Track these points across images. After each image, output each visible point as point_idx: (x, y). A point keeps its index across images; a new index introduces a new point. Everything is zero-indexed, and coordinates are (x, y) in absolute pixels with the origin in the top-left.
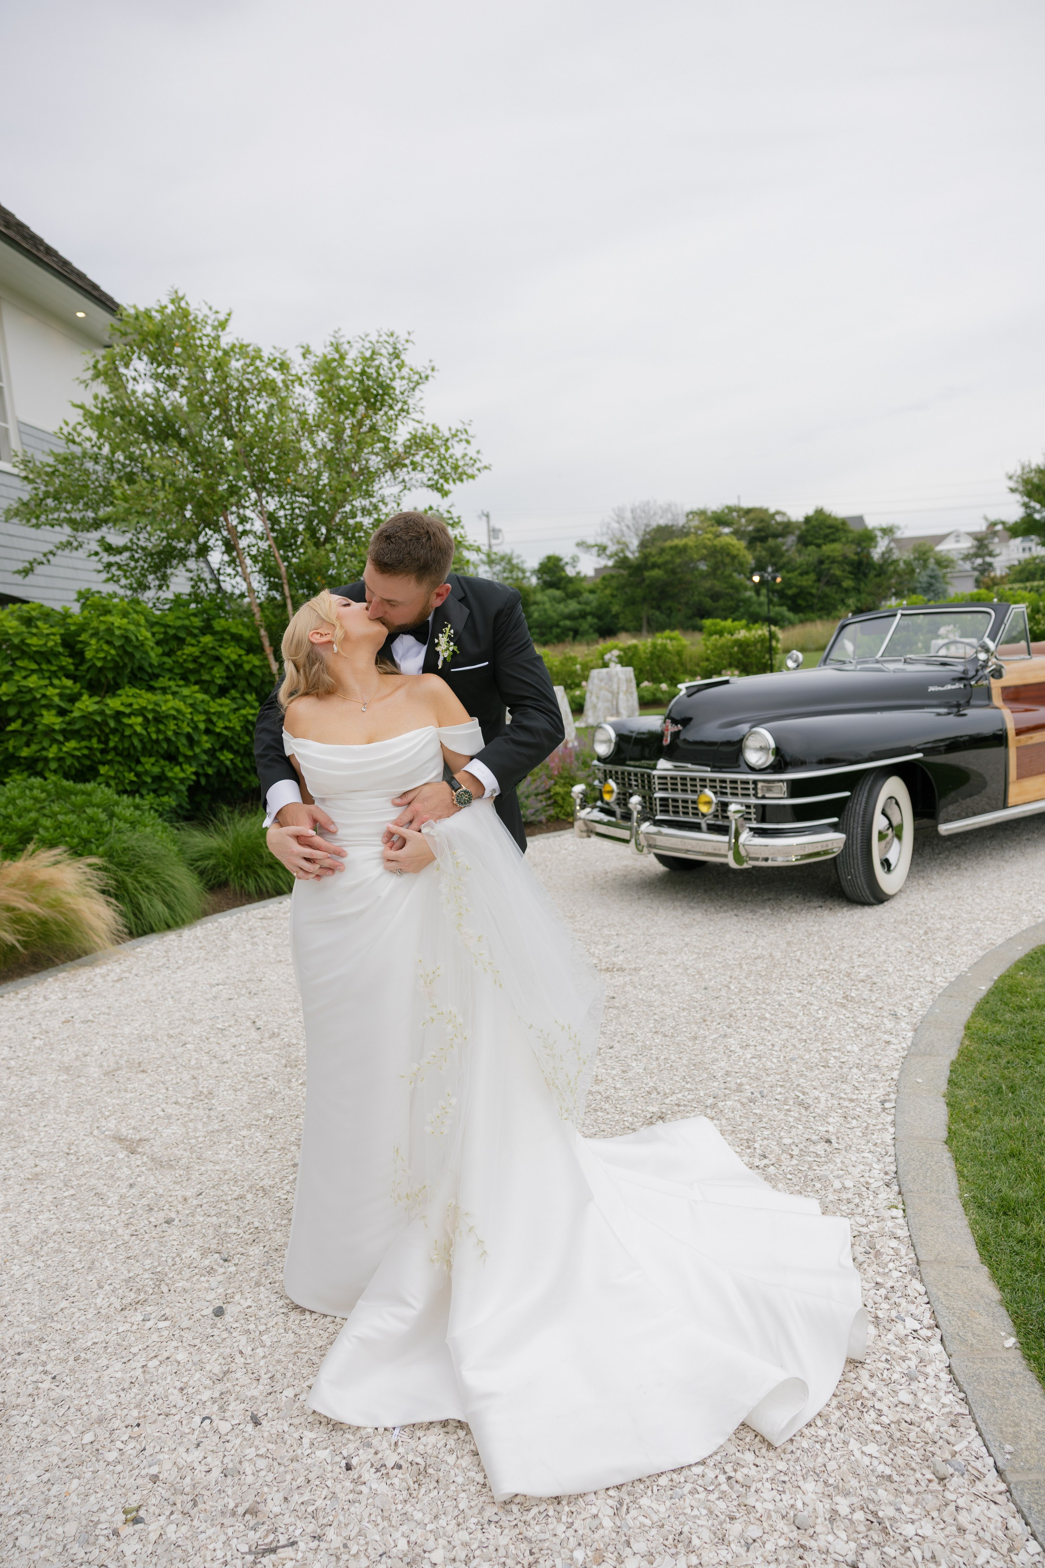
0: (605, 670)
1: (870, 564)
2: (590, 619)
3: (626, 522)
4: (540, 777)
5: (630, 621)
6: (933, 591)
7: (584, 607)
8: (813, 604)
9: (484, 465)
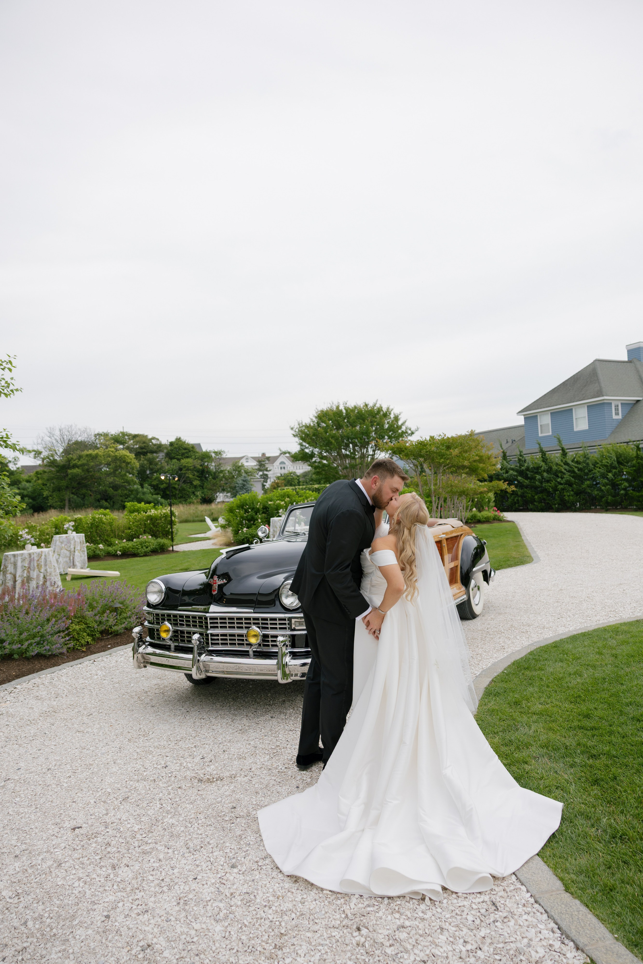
0: (64, 536)
1: (209, 472)
3: (56, 437)
4: (61, 618)
5: (56, 502)
6: (245, 489)
7: (22, 491)
8: (176, 494)
9: (15, 388)
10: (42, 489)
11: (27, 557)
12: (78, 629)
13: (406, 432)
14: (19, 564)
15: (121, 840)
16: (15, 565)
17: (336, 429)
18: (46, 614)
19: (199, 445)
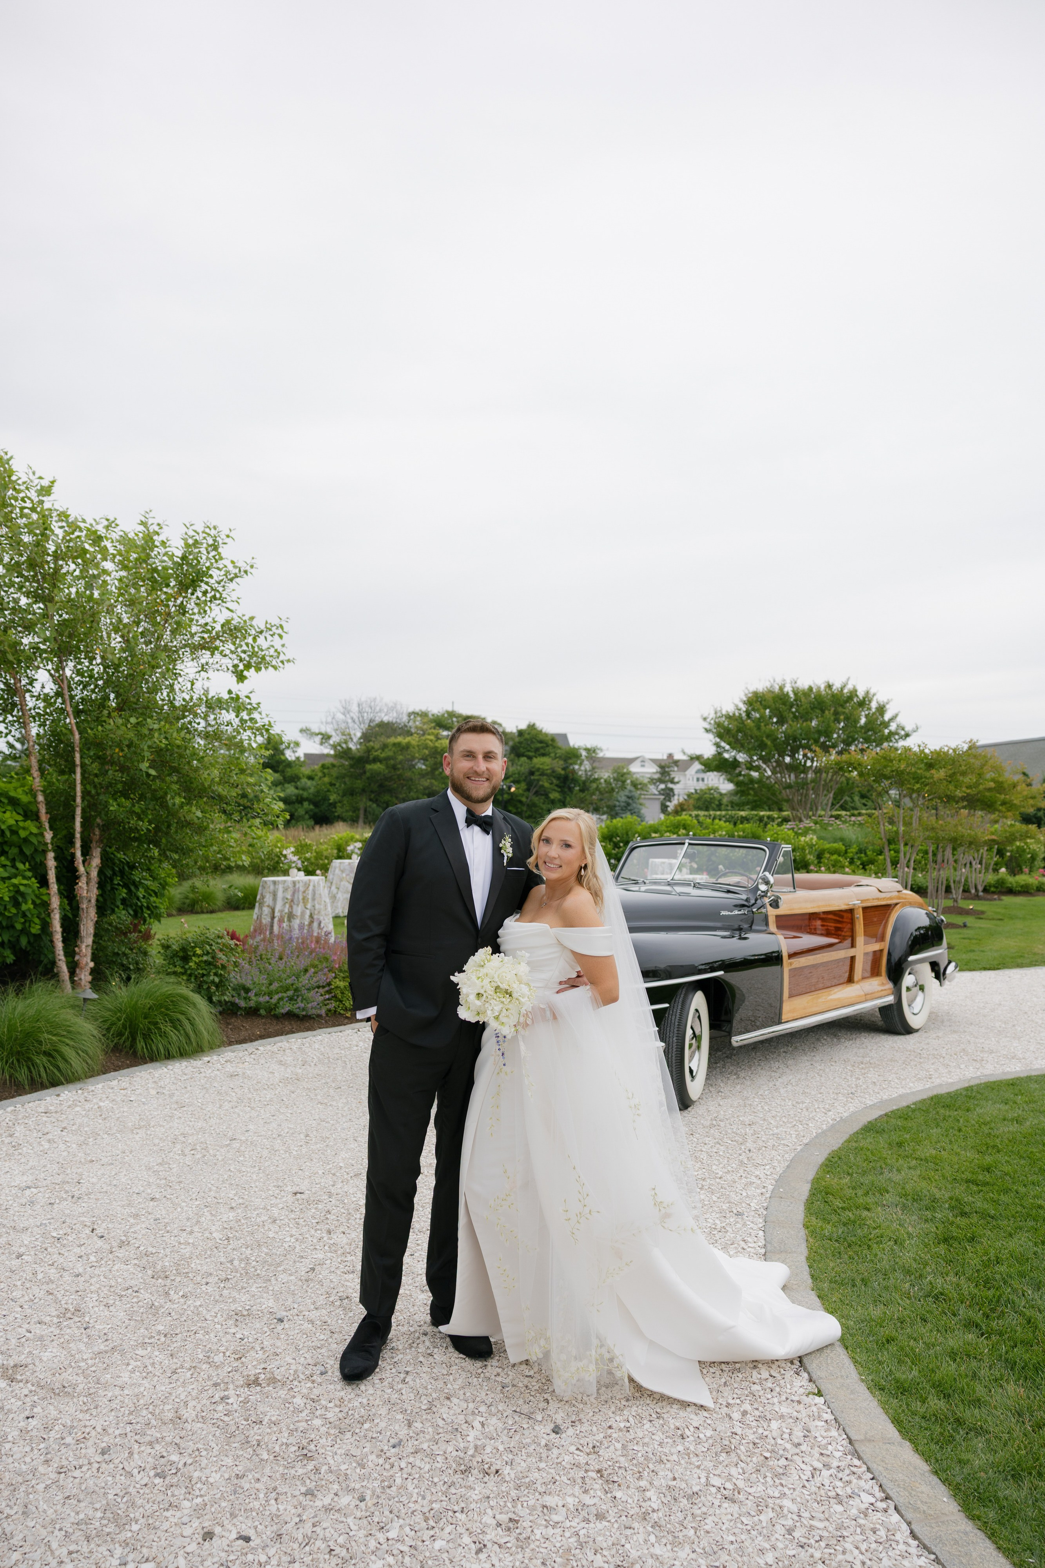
0: (347, 861)
1: (575, 781)
2: (306, 804)
3: (352, 714)
4: (321, 970)
5: (347, 811)
6: (630, 810)
7: (301, 792)
8: (522, 811)
9: (286, 658)
10: (329, 791)
11: (291, 885)
12: (342, 987)
13: (897, 734)
14: (280, 894)
15: (342, 1210)
16: (275, 895)
17: (776, 723)
18: (304, 962)
19: (564, 737)
